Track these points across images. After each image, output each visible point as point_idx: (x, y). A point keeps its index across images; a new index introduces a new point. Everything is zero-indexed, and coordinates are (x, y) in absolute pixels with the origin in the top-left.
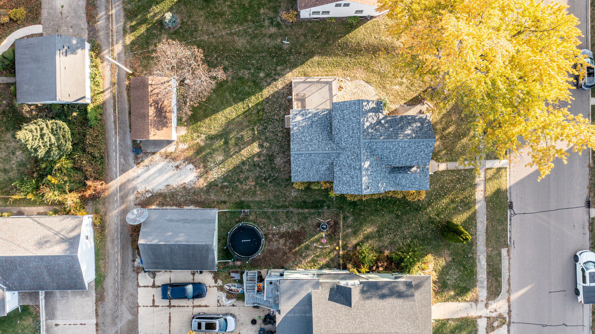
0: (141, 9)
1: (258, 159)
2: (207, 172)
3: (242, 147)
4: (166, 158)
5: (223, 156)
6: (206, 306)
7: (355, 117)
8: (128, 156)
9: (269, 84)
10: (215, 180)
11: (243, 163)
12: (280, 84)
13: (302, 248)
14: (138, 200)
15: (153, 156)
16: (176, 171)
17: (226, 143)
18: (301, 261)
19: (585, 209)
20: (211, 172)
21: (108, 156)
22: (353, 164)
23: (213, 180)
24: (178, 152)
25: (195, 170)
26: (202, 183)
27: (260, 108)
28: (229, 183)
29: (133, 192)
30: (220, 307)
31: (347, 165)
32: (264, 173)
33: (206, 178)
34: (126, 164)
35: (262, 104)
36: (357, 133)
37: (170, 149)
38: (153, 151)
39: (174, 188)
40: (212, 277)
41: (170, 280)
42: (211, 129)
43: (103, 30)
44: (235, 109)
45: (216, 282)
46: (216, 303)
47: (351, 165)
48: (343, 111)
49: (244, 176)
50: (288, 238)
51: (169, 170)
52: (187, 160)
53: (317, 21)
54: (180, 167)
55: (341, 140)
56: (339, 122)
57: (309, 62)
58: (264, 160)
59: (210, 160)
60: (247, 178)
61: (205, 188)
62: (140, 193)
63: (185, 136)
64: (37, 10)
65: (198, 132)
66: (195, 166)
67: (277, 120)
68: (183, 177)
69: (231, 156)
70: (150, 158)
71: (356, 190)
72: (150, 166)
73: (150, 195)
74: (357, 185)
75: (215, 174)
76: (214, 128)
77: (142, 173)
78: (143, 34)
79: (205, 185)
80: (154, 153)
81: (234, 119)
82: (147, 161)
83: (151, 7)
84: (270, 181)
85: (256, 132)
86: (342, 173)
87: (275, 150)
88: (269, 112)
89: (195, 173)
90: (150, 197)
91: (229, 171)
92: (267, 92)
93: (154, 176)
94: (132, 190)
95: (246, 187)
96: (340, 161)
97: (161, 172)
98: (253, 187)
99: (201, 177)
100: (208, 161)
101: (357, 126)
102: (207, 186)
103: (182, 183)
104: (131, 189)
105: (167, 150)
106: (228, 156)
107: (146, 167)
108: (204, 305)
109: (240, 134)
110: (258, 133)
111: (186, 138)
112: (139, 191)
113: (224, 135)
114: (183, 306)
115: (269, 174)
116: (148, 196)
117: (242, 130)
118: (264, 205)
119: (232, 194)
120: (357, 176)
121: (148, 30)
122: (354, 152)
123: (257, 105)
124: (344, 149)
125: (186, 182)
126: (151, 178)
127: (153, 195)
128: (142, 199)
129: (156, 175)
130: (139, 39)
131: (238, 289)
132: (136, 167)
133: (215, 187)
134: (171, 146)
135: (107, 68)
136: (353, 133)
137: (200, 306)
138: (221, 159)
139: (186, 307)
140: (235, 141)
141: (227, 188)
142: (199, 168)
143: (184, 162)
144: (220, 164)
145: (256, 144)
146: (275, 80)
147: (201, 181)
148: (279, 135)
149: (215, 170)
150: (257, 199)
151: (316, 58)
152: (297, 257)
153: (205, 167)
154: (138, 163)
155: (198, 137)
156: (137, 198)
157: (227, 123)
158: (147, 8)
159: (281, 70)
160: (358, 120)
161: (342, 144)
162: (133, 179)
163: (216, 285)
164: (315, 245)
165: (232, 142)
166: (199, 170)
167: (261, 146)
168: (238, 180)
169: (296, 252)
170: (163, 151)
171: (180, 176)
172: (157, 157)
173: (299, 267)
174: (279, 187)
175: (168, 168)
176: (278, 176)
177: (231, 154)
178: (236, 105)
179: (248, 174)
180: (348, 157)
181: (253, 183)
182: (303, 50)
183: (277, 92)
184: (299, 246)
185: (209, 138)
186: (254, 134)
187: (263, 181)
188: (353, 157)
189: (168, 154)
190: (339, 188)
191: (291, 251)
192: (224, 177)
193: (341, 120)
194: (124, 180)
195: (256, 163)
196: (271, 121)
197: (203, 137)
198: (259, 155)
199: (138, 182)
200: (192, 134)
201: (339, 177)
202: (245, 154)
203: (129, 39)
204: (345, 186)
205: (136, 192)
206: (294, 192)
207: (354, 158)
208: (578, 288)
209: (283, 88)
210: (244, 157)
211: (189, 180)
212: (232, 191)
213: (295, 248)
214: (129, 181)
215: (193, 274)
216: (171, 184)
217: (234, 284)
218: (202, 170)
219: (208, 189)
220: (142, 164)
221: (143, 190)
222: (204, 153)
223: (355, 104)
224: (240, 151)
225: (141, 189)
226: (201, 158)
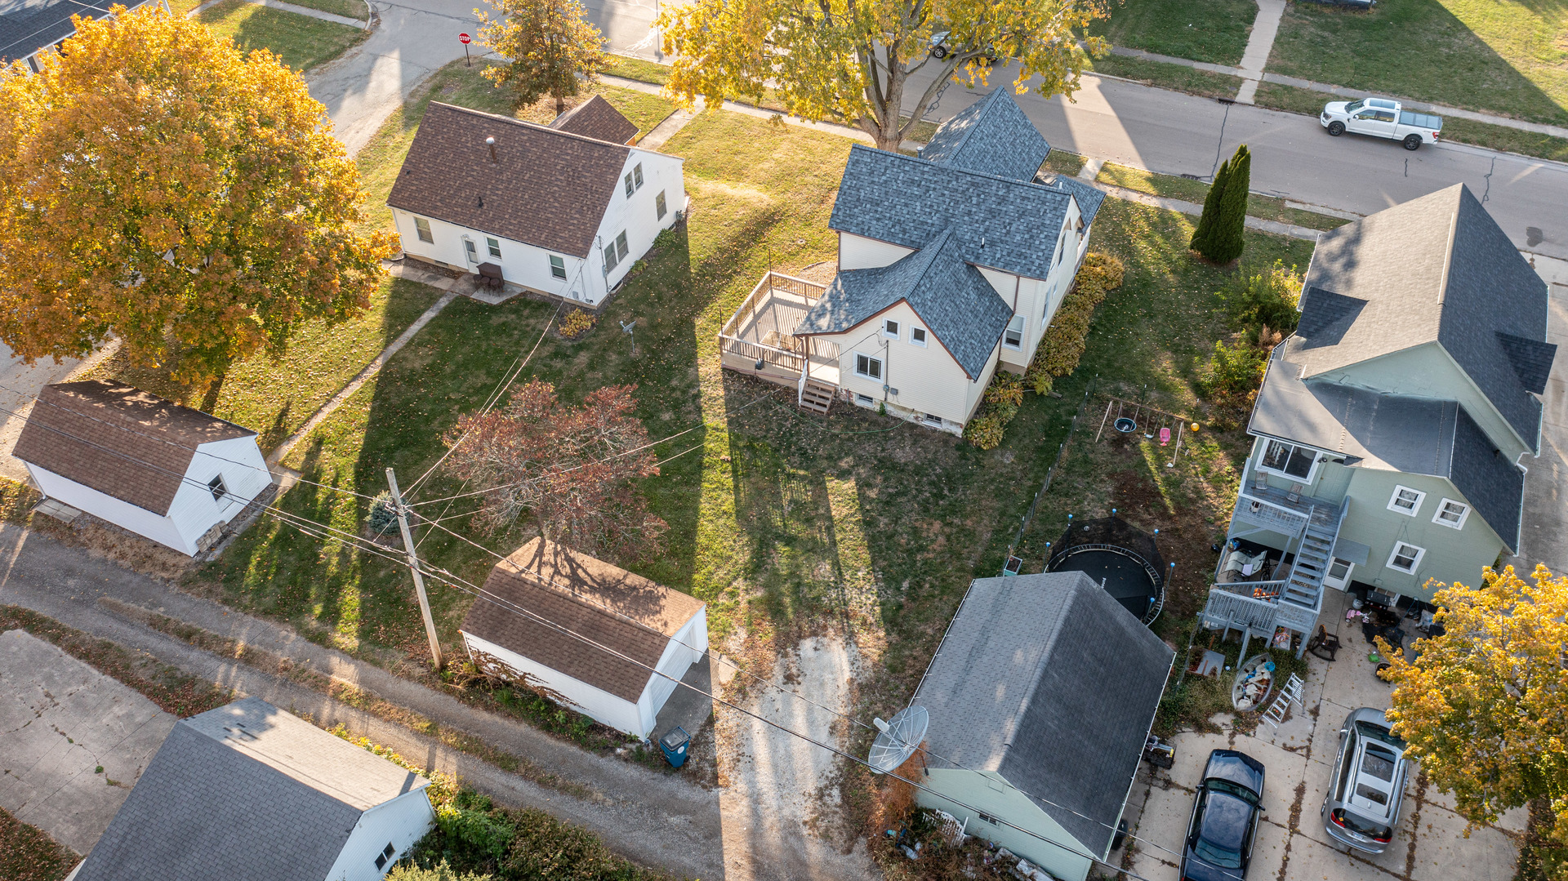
0: (299, 580)
1: (876, 490)
2: (847, 615)
3: (821, 511)
4: (745, 696)
5: (824, 559)
6: (1300, 791)
7: (886, 168)
8: (672, 795)
9: (699, 410)
10: (882, 604)
11: (868, 523)
12: (713, 392)
13: (1171, 494)
14: (835, 835)
15: (718, 725)
16: (798, 688)
17: (790, 541)
18: (1209, 507)
19: (1232, 108)
20: (853, 606)
21: (633, 857)
22: (992, 202)
23: (878, 609)
24: (744, 659)
25: (826, 640)
26: (873, 643)
27: (744, 444)
28: (906, 577)
29: (800, 838)
30: (1314, 752)
31: (987, 223)
32: (920, 491)
33: (864, 623)
34: (694, 813)
35: (738, 437)
36: (923, 173)
37: (724, 672)
38: (702, 722)
39: (850, 717)
40: (1194, 735)
41: (1171, 864)
42: (730, 557)
43: (264, 690)
44: (714, 490)
45: (1216, 730)
46: (1297, 759)
47: (991, 211)
48: (858, 200)
49: (905, 536)
50: (1130, 512)
51: (787, 703)
52: (784, 647)
53: (624, 288)
54: (794, 671)
55: (923, 223)
56: (878, 220)
57: (699, 335)
58: (886, 480)
59: (814, 593)
60: (915, 532)
61: (894, 637)
62: (817, 819)
63: (712, 623)
64: (32, 850)
65: (722, 590)
66: (814, 634)
67: (797, 425)
68: (828, 677)
69: (834, 543)
70: (718, 739)
71: (1055, 209)
72: (744, 750)
73: (836, 792)
74: (1044, 203)
75: (863, 598)
76: (733, 550)
77: (752, 783)
78: (363, 602)
79: (882, 634)
80: (711, 721)
81: (737, 501)
82: (723, 753)
83: (316, 556)
84: (950, 490)
85: (802, 472)
86: (1002, 242)
87: (872, 451)
88: (767, 431)
89: (834, 643)
90: (844, 796)
91: (874, 562)
92: (715, 419)
93: (782, 752)
94: (792, 840)
95: (938, 543)
96: (972, 240)
97: (778, 728)
98: (947, 530)
99: (852, 635)
100: (818, 599)
101: (907, 168)
102: (887, 630)
103: (844, 688)
104: (785, 839)
105: (724, 680)
106: (829, 550)
107: (740, 764)
108: (1293, 795)
109: (785, 503)
110: (806, 470)
111: (719, 622)
112: (807, 818)
113: (763, 540)
114: (1285, 864)
115: (930, 484)
116: (838, 800)
117: (776, 495)
118: (1010, 530)
119: (943, 580)
120: (1023, 199)
121: (364, 587)
122: (963, 192)
123: (733, 446)
124: (947, 221)
125: (847, 675)
126: (782, 764)
127: (843, 787)
128: (838, 821)
129: (781, 746)
130: (369, 614)
131: (1258, 677)
132: (721, 792)
133: (902, 612)
134: (717, 667)
135: (371, 728)
136: (919, 186)
137: (1296, 809)
138: (828, 567)
139: (1290, 855)
140: (798, 520)
141: (921, 587)
142: (825, 628)
143: (785, 655)
144: (840, 573)
145: (832, 484)
146: (698, 396)
147: (864, 637)
148: (836, 431)
149: (851, 593)
150: (987, 536)
151: (699, 322)
152: (1195, 511)
153: (830, 613)
154: (716, 777)
155: (733, 595)
156: (826, 836)
157: (737, 517)
158: (314, 563)
159: (682, 380)
160: (897, 162)
161: (933, 225)
162: (756, 815)
163: (1227, 733)
164: (1170, 465)
165: (796, 528)
166: (831, 632)
167: (843, 475)
168: (910, 552)
169: (1178, 508)
170: (717, 694)
171: (822, 684)
172: (727, 719)
173: (1227, 514)
174: (975, 478)
175: (779, 705)
176: (943, 469)
177: (827, 541)
178: (706, 485)
179: (904, 524)
180: (969, 213)
181: (937, 525)
182: (666, 333)
183: (729, 402)
184: (1162, 497)
185: (754, 571)
186: (803, 478)
187: (941, 502)
188: (975, 200)
189: (736, 686)
190: (1037, 261)
191: (1170, 517)
192: (884, 580)
193: (876, 211)
194: (744, 847)
195: (884, 498)
196: (792, 435)
197: (740, 583)
198: (863, 485)
199: (775, 808)
200: (715, 606)
201: (1009, 255)
202: (845, 511)
203: (347, 637)
204: (1037, 242)
205: (805, 831)
206: (1002, 455)
207: (979, 195)
208: (1401, 137)
209: (726, 389)
210: (852, 515)
211: (846, 667)
212: (937, 578)
213: (1166, 508)
214: (755, 833)
215: (1168, 784)
216: (831, 718)
217: (1237, 683)
218: (835, 622)
219: (900, 633)
220: (723, 769)
221: (810, 804)
222: (787, 600)
223: (857, 161)
224: (830, 518)
225: (804, 811)
226: (796, 612)
